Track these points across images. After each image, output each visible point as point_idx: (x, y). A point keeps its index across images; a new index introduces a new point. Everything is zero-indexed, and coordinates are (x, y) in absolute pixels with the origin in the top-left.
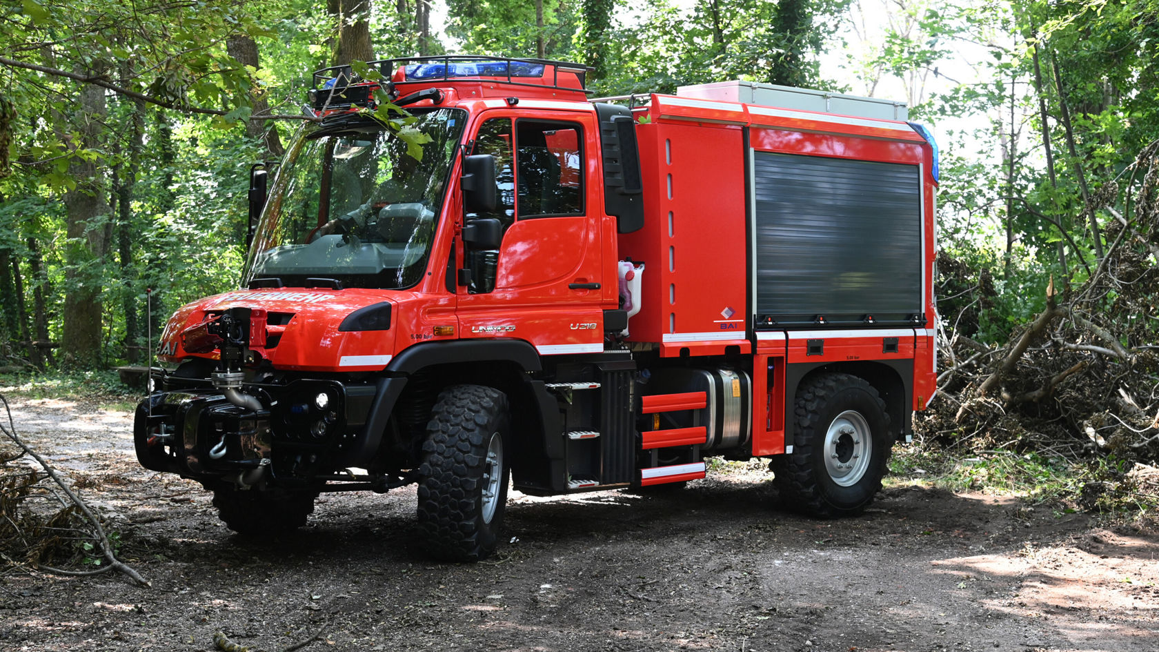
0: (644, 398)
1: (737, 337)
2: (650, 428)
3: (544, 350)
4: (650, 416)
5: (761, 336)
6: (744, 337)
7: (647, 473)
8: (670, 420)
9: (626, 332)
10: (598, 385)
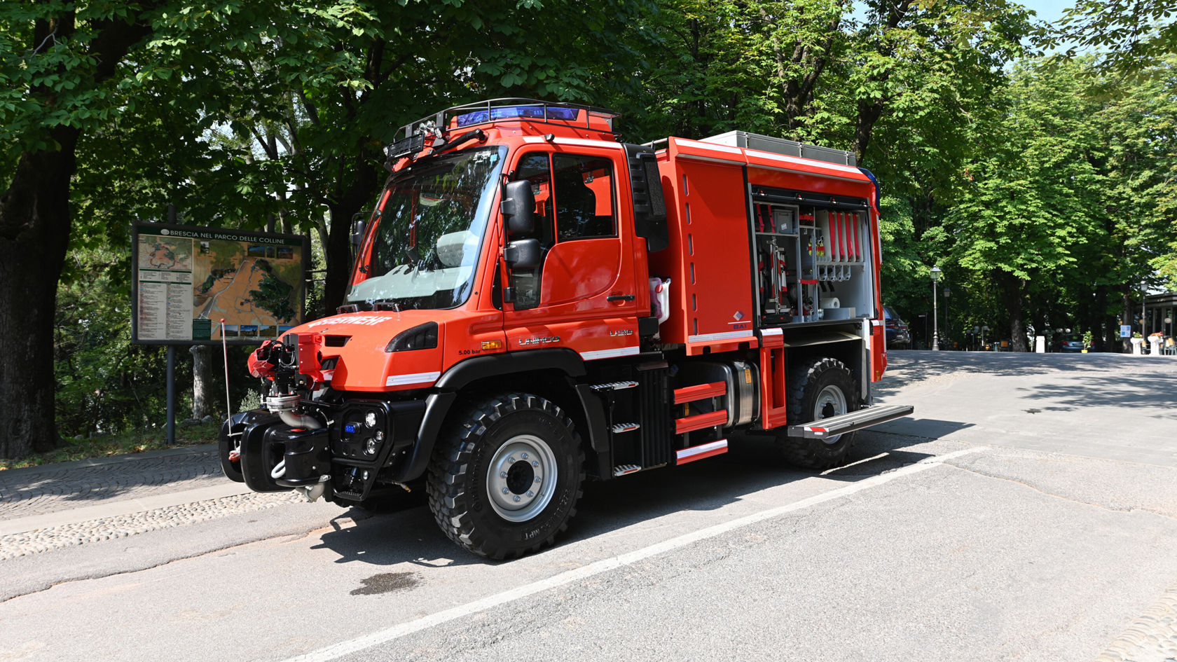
0: (676, 392)
1: (747, 335)
2: (682, 416)
3: (588, 356)
4: (681, 406)
5: (765, 332)
6: (752, 335)
7: (681, 454)
8: (699, 407)
9: (657, 336)
10: (637, 384)
